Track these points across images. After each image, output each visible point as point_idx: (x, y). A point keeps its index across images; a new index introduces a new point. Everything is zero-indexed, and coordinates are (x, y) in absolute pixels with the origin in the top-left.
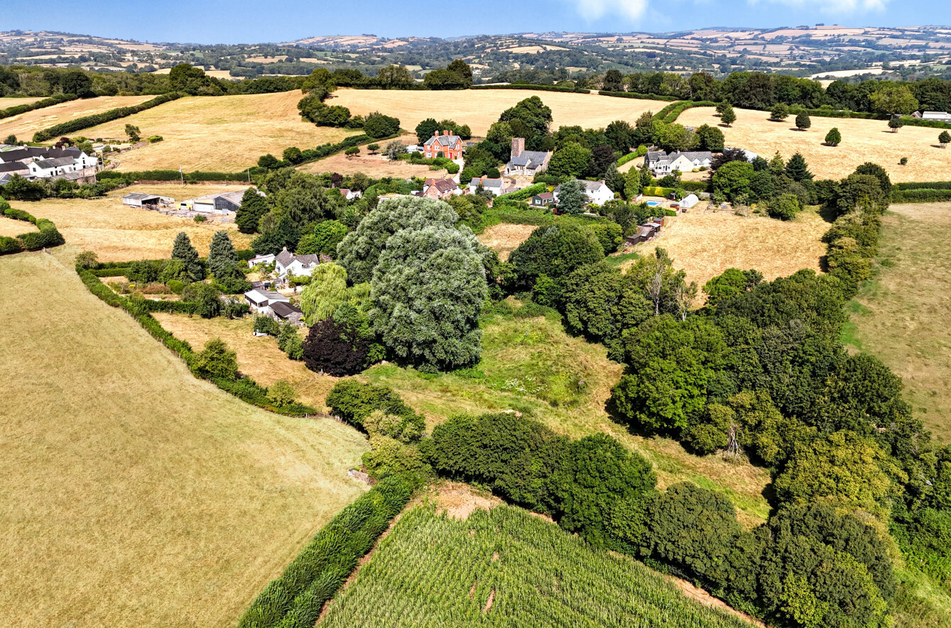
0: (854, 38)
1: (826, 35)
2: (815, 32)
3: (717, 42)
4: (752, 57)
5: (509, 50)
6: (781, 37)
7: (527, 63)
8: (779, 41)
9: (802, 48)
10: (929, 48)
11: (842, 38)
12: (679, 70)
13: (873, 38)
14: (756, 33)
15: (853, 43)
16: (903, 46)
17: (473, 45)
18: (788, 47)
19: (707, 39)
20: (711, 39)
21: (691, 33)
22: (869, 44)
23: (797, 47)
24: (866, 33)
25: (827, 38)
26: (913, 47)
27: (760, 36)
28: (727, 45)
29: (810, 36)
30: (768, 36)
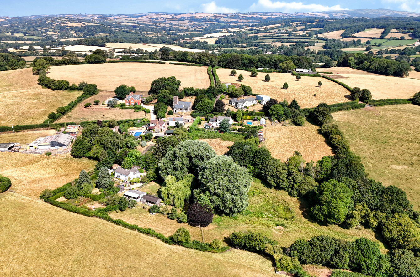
0: (211, 18)
1: (200, 17)
2: (195, 15)
3: (158, 19)
4: (176, 27)
5: (67, 25)
6: (183, 17)
7: (79, 31)
8: (183, 19)
9: (193, 22)
10: (238, 22)
11: (206, 18)
12: (150, 34)
13: (217, 18)
14: (173, 15)
15: (211, 20)
16: (229, 21)
17: (45, 22)
18: (187, 22)
19: (154, 18)
20: (155, 18)
21: (145, 15)
22: (217, 21)
23: (191, 22)
24: (214, 16)
25: (201, 18)
26: (233, 22)
27: (174, 17)
28: (163, 21)
29: (194, 17)
30: (178, 17)
